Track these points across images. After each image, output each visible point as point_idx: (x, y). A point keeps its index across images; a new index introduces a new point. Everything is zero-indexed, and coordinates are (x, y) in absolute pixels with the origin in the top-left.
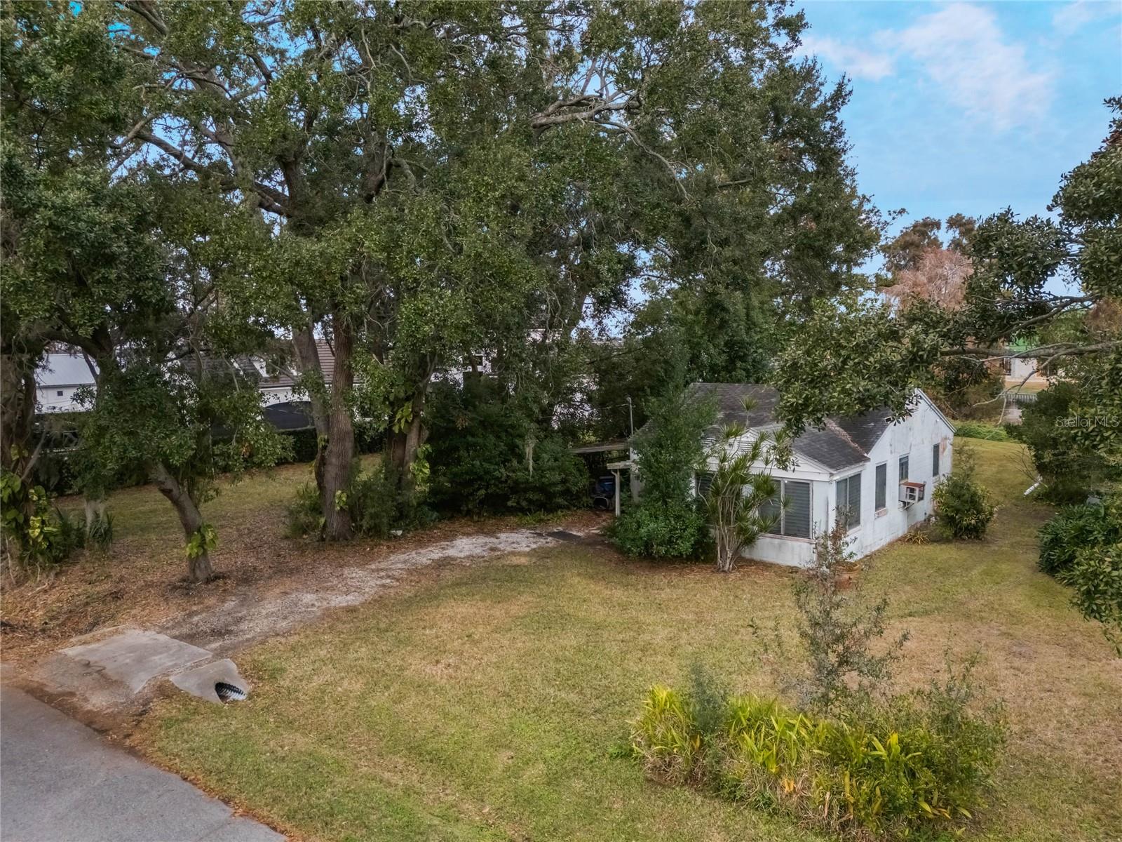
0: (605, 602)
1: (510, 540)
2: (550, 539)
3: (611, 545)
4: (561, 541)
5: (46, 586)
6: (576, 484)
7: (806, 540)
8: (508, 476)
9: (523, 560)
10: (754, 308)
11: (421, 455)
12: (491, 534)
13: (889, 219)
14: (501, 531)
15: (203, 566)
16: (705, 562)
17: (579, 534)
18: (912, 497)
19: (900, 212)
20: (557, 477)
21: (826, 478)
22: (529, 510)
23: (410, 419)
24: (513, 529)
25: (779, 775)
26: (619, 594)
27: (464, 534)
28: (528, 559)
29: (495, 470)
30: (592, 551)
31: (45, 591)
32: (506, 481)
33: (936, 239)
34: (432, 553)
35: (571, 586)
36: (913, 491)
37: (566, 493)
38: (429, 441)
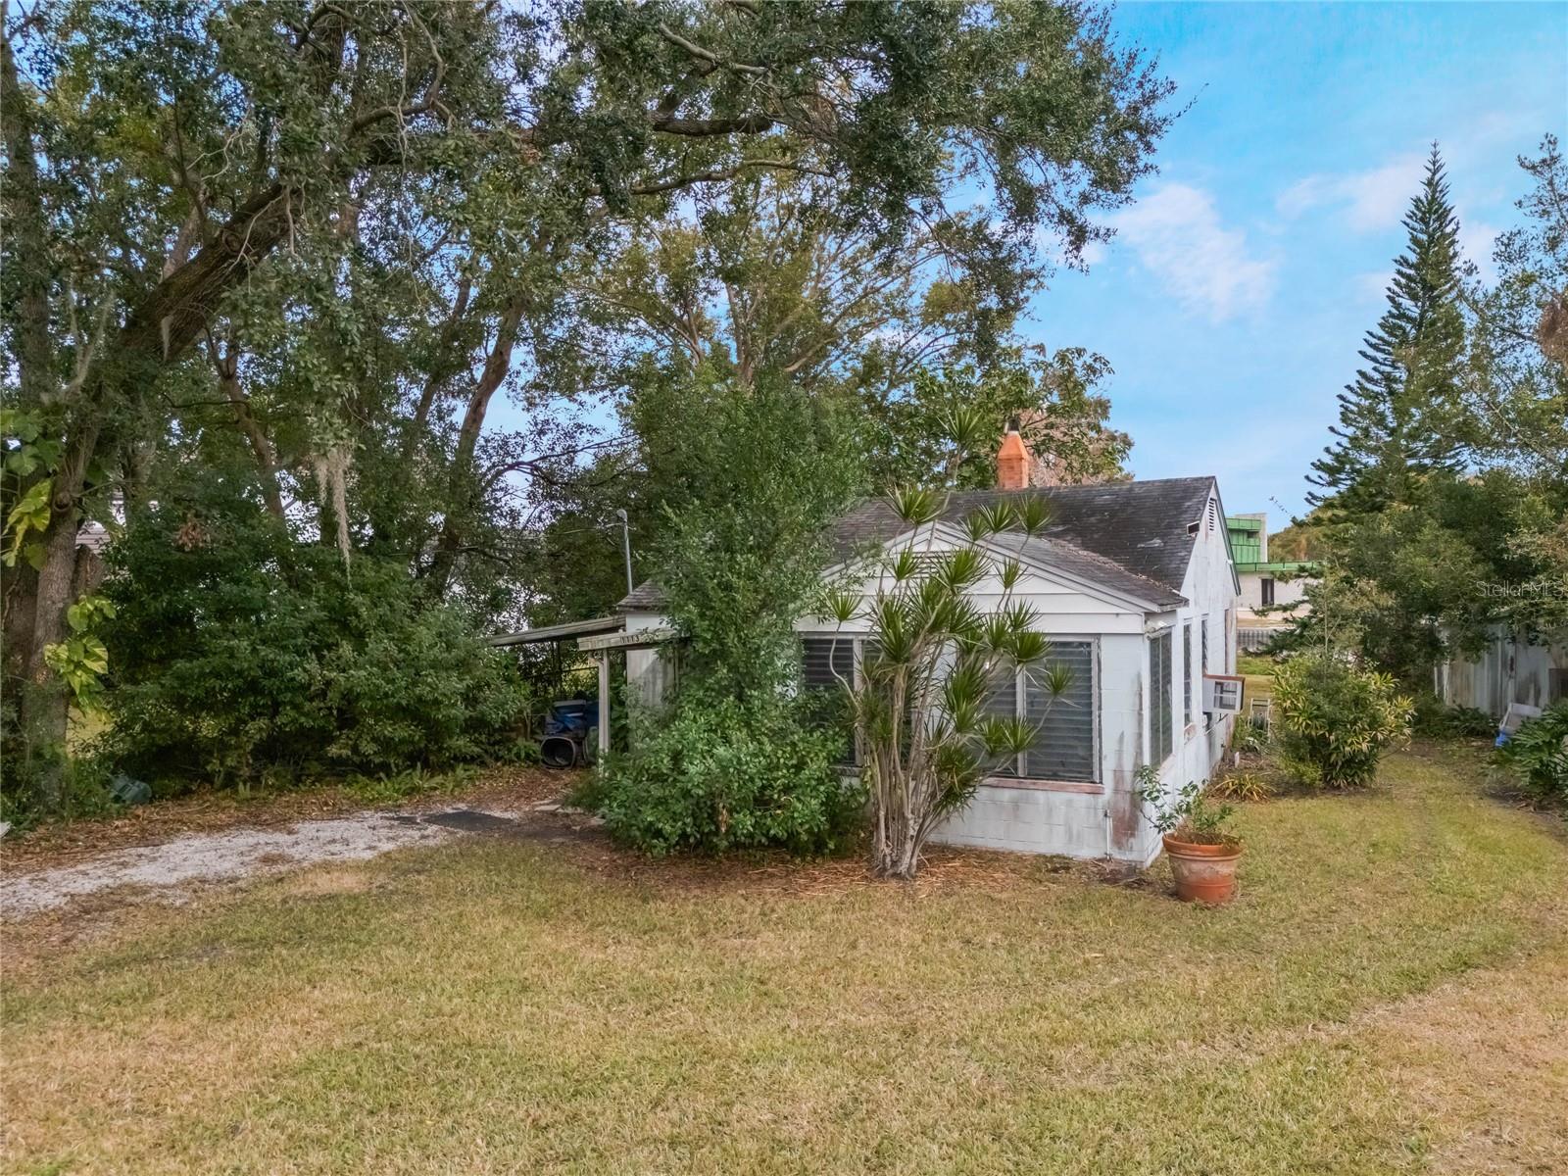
0: (594, 987)
1: (326, 835)
2: (432, 829)
3: (590, 835)
4: (461, 833)
6: (500, 706)
7: (1086, 786)
8: (328, 683)
11: (82, 625)
12: (281, 823)
14: (305, 817)
16: (838, 855)
17: (508, 815)
20: (456, 684)
21: (1134, 624)
22: (385, 767)
23: (46, 524)
24: (337, 813)
26: (625, 957)
27: (200, 828)
28: (363, 877)
29: (292, 666)
30: (541, 849)
32: (323, 694)
34: (87, 878)
35: (483, 943)
36: (1224, 693)
37: (475, 725)
38: (105, 590)
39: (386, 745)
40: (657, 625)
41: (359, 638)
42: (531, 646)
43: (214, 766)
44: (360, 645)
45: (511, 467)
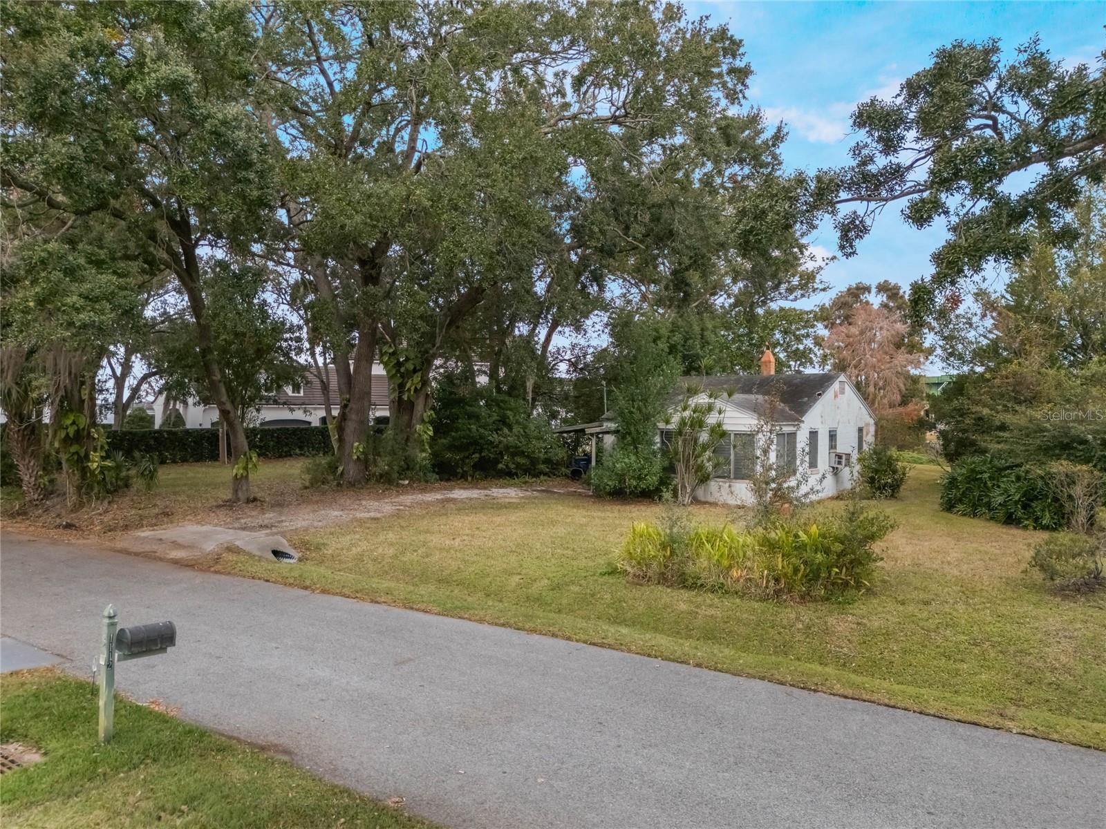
1: (501, 492)
2: (535, 493)
5: (101, 511)
6: (556, 455)
8: (500, 441)
9: (514, 500)
10: (707, 329)
11: (426, 419)
12: (484, 488)
13: (823, 264)
14: (492, 488)
15: (244, 488)
17: (559, 491)
18: (840, 463)
19: (832, 259)
22: (517, 474)
23: (419, 386)
24: (502, 487)
25: (730, 567)
27: (460, 488)
28: (518, 500)
29: (489, 435)
31: (101, 515)
32: (498, 446)
33: (867, 303)
35: (558, 510)
36: (840, 459)
37: (547, 461)
38: (433, 408)
39: (518, 466)
40: (612, 426)
41: (510, 428)
42: (565, 435)
43: (459, 470)
44: (510, 429)
45: (561, 361)
